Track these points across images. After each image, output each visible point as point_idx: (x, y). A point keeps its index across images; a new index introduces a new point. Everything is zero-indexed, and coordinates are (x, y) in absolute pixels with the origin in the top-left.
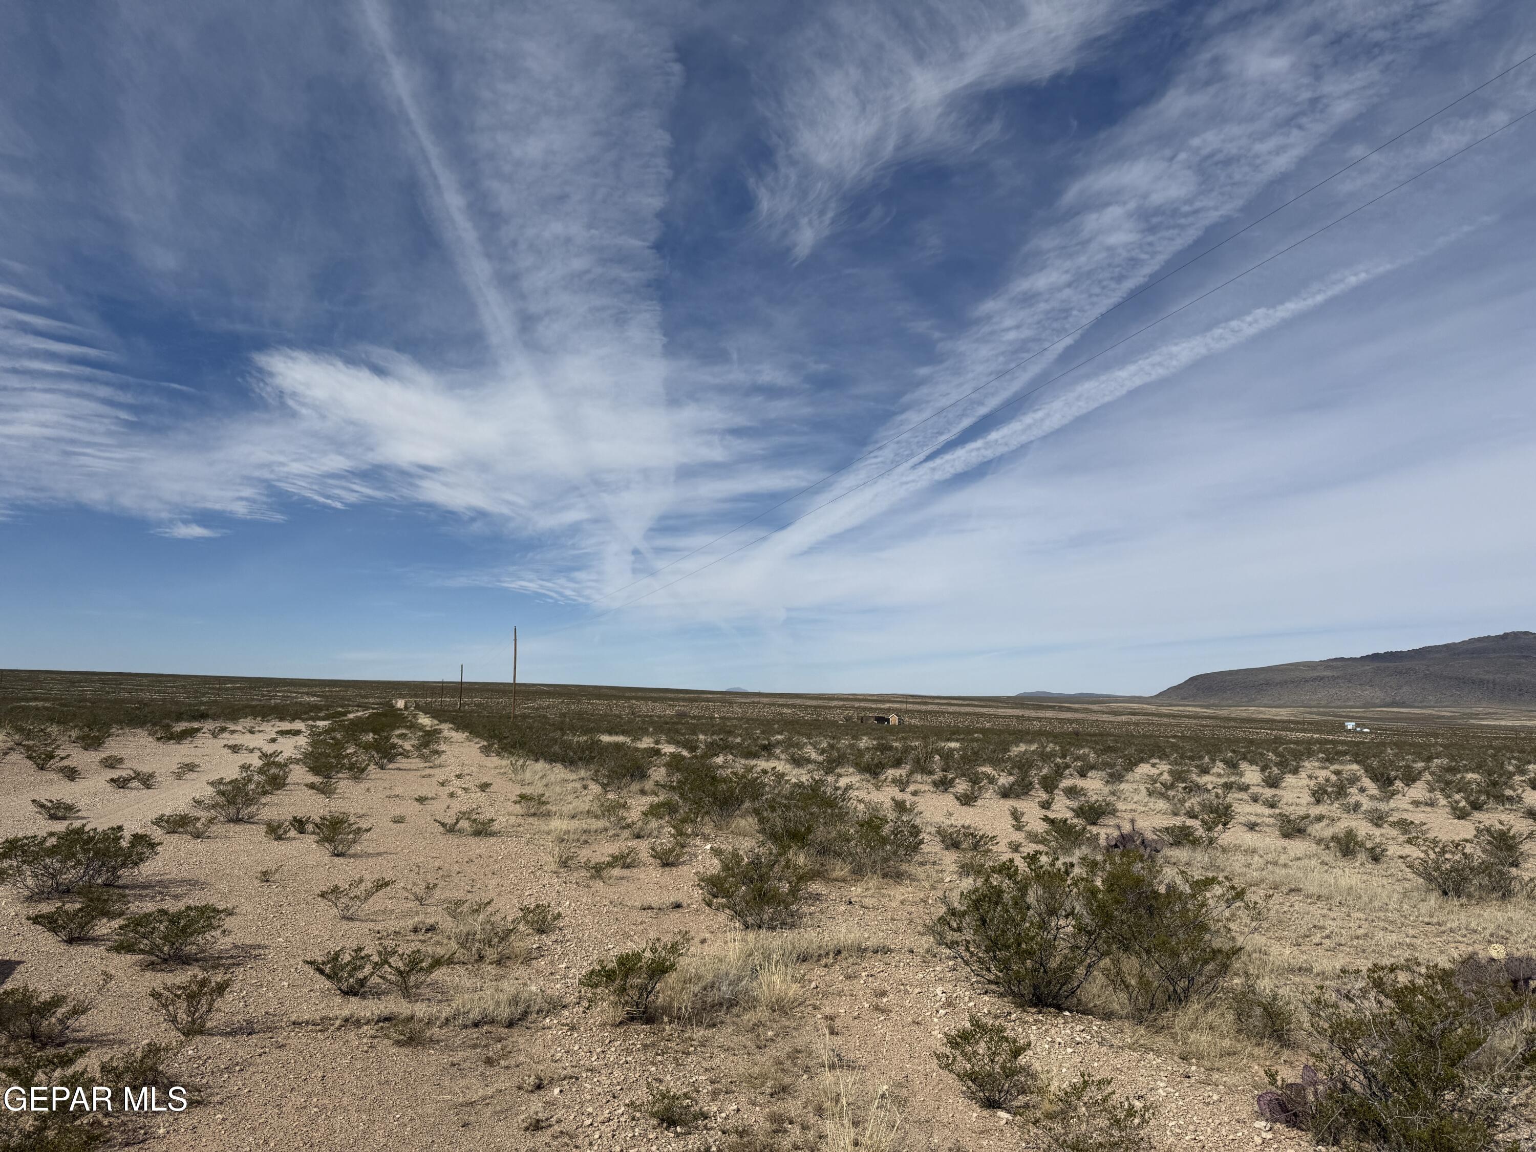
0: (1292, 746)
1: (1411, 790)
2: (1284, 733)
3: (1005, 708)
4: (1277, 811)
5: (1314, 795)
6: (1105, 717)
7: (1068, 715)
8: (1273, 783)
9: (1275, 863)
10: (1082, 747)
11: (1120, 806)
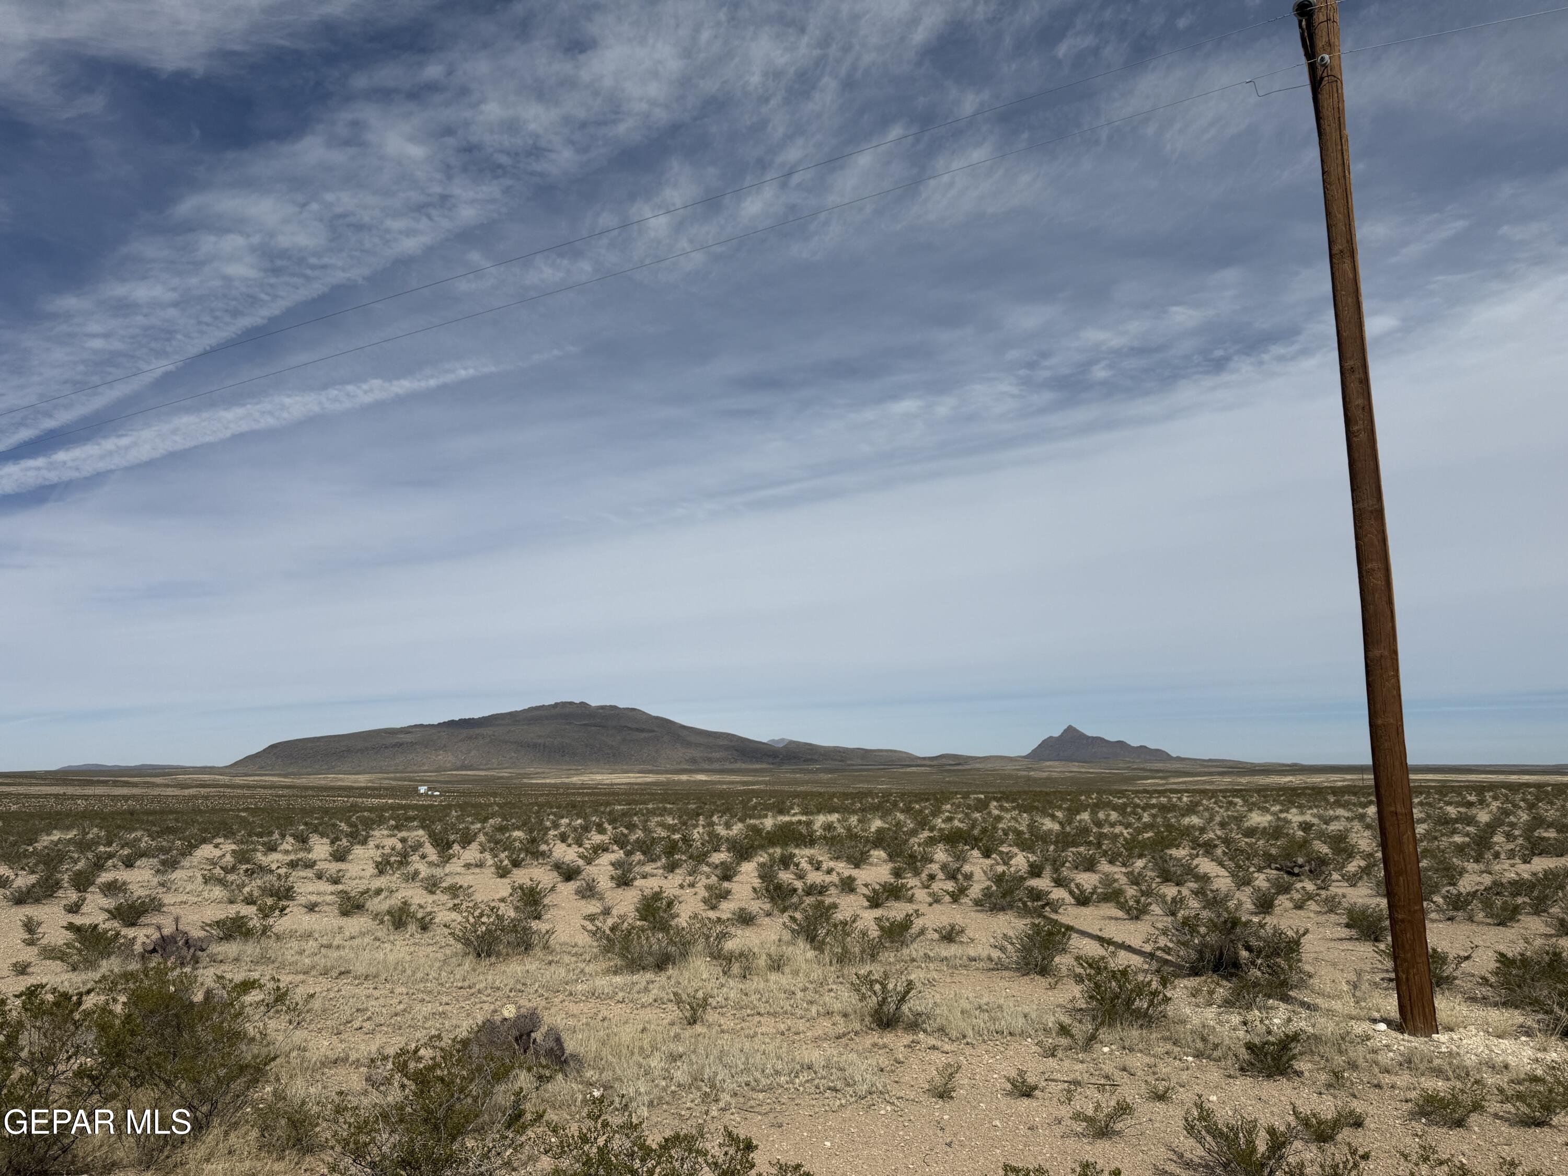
0: (365, 814)
1: (467, 852)
2: (360, 800)
3: (41, 785)
4: (340, 887)
5: (377, 866)
6: (170, 792)
7: (125, 791)
8: (340, 856)
9: (329, 946)
10: (135, 830)
11: (168, 899)
